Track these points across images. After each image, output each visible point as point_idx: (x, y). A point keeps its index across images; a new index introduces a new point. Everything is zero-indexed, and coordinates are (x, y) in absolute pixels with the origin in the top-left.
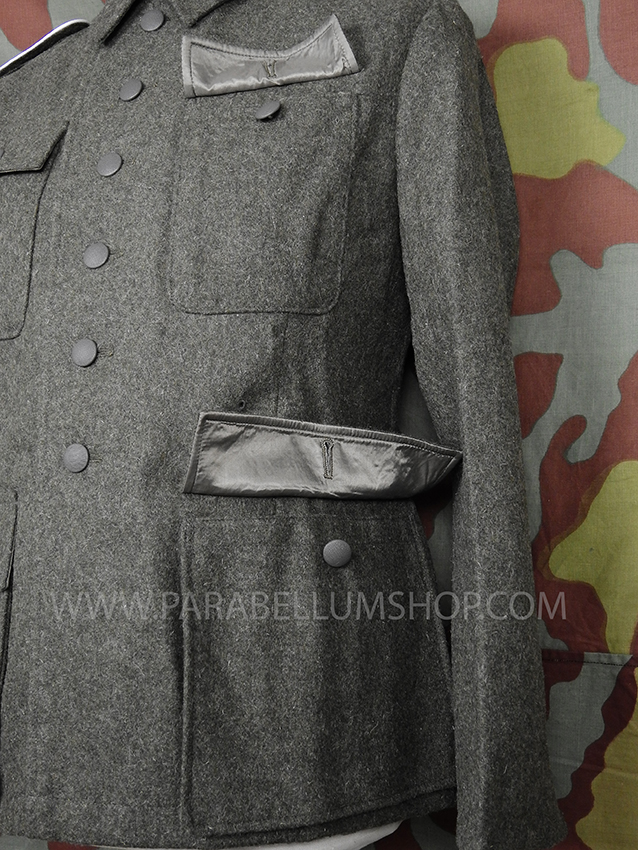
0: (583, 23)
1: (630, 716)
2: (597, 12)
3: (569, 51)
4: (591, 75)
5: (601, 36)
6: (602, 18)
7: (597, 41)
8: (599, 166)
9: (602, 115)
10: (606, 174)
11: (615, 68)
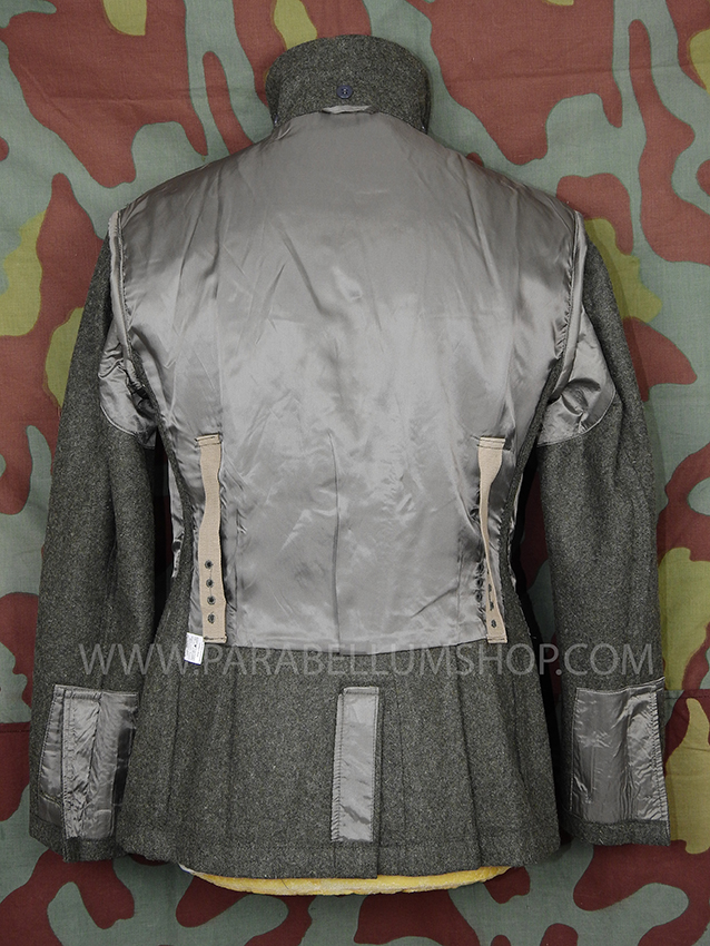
0: (628, 210)
1: (684, 735)
2: (639, 203)
3: (617, 230)
4: (634, 251)
5: (642, 221)
6: (644, 208)
7: (639, 225)
8: (643, 322)
9: (642, 282)
10: (648, 328)
11: (652, 247)
